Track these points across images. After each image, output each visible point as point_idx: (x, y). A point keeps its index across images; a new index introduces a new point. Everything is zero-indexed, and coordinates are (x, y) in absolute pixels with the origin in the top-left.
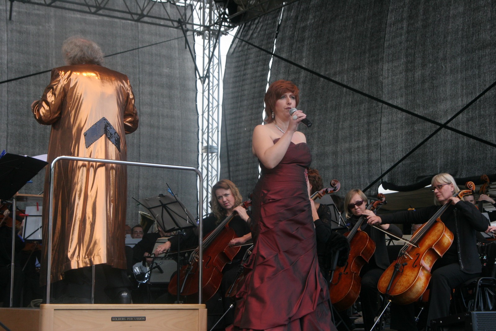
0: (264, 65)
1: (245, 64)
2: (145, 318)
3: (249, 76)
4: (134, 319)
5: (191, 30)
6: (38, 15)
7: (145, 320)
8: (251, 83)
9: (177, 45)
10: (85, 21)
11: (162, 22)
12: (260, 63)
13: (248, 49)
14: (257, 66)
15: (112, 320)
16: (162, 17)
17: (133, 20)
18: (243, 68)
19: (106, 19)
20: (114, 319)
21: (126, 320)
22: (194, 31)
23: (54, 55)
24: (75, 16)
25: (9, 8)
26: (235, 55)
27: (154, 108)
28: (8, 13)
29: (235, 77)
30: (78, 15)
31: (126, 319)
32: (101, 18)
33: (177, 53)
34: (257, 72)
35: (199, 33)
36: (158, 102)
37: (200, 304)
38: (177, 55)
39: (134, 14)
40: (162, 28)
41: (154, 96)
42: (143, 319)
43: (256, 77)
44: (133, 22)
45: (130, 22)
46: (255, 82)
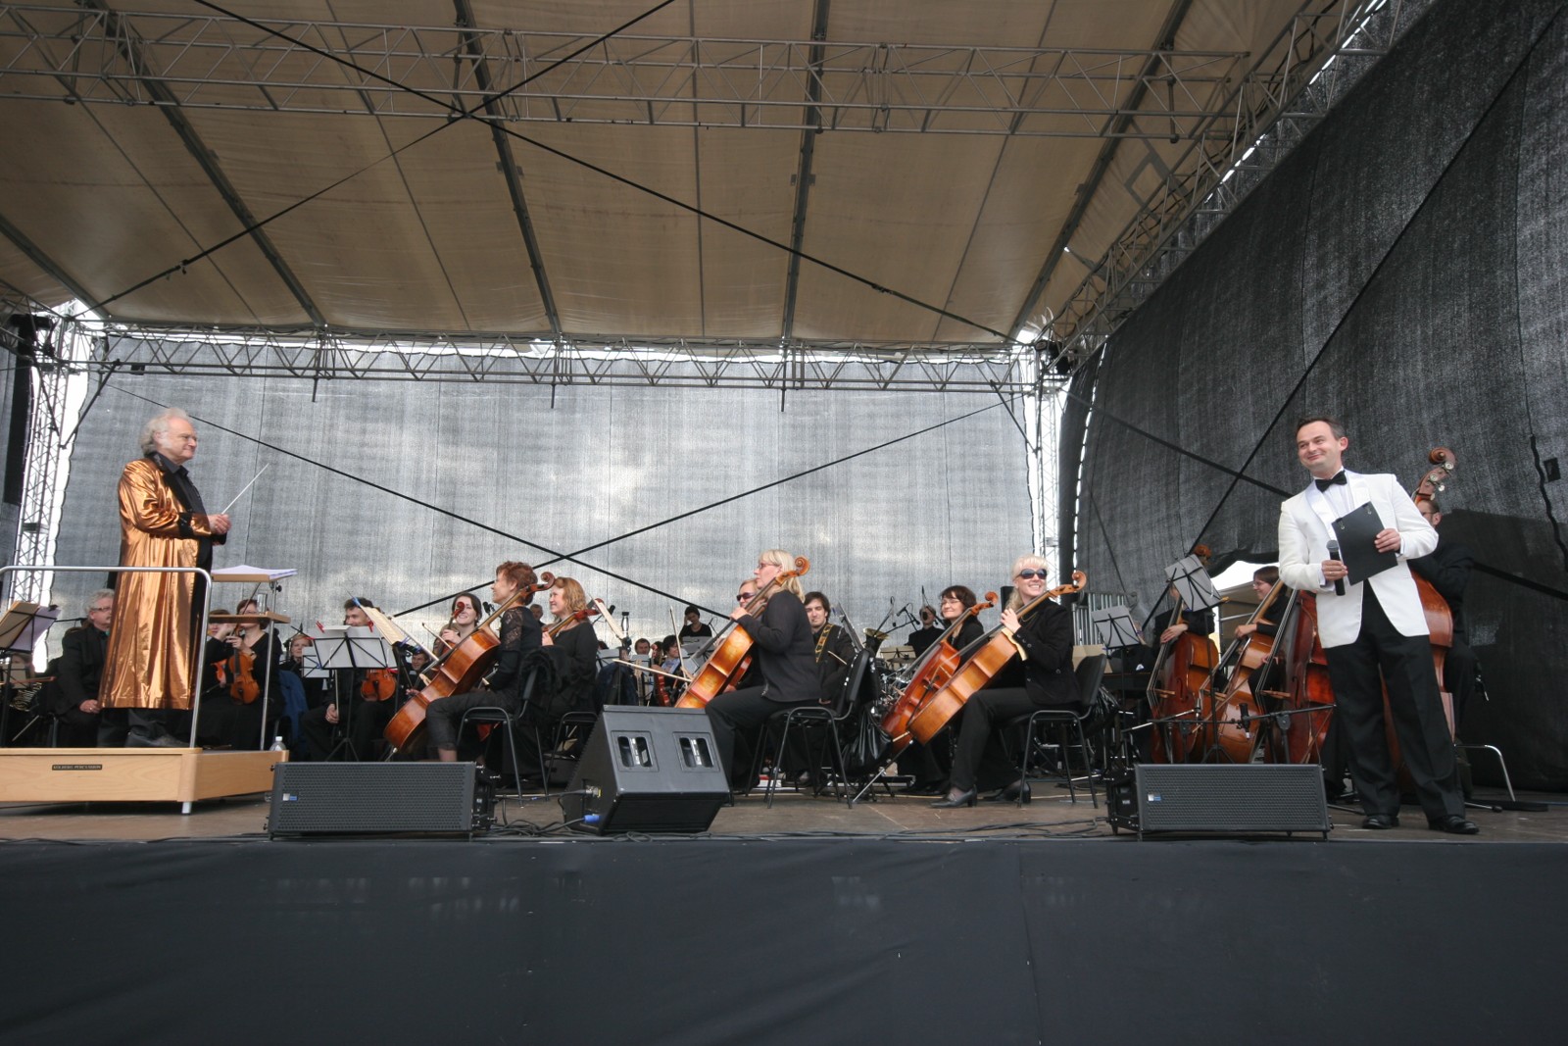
2: (101, 766)
4: (86, 767)
5: (1019, 392)
6: (815, 403)
7: (101, 769)
9: (1000, 414)
10: (874, 402)
11: (978, 387)
15: (53, 769)
16: (978, 381)
17: (937, 390)
19: (901, 395)
20: (56, 768)
21: (74, 769)
22: (1023, 394)
23: (835, 448)
24: (861, 397)
25: (781, 398)
27: (968, 498)
28: (780, 405)
30: (865, 395)
31: (73, 767)
32: (894, 395)
33: (1000, 423)
35: (1029, 394)
36: (974, 489)
37: (192, 748)
38: (1000, 426)
39: (938, 383)
40: (978, 395)
41: (967, 483)
42: (99, 767)
44: (938, 394)
45: (932, 394)
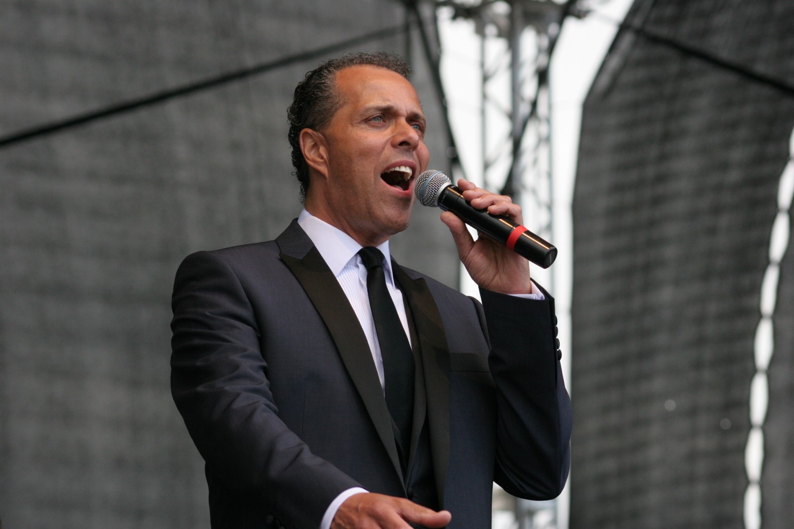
0: (766, 139)
1: (666, 137)
3: (683, 185)
8: (693, 215)
12: (743, 133)
13: (684, 75)
14: (728, 145)
18: (653, 151)
26: (617, 98)
29: (618, 188)
34: (724, 167)
43: (719, 188)
46: (716, 210)
